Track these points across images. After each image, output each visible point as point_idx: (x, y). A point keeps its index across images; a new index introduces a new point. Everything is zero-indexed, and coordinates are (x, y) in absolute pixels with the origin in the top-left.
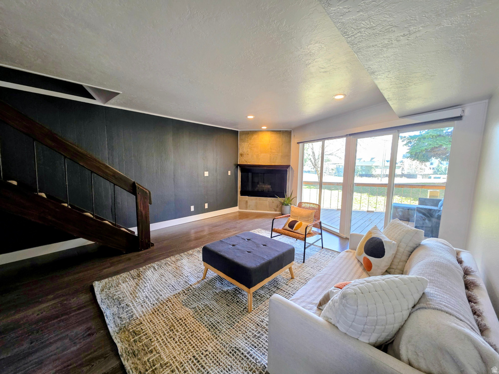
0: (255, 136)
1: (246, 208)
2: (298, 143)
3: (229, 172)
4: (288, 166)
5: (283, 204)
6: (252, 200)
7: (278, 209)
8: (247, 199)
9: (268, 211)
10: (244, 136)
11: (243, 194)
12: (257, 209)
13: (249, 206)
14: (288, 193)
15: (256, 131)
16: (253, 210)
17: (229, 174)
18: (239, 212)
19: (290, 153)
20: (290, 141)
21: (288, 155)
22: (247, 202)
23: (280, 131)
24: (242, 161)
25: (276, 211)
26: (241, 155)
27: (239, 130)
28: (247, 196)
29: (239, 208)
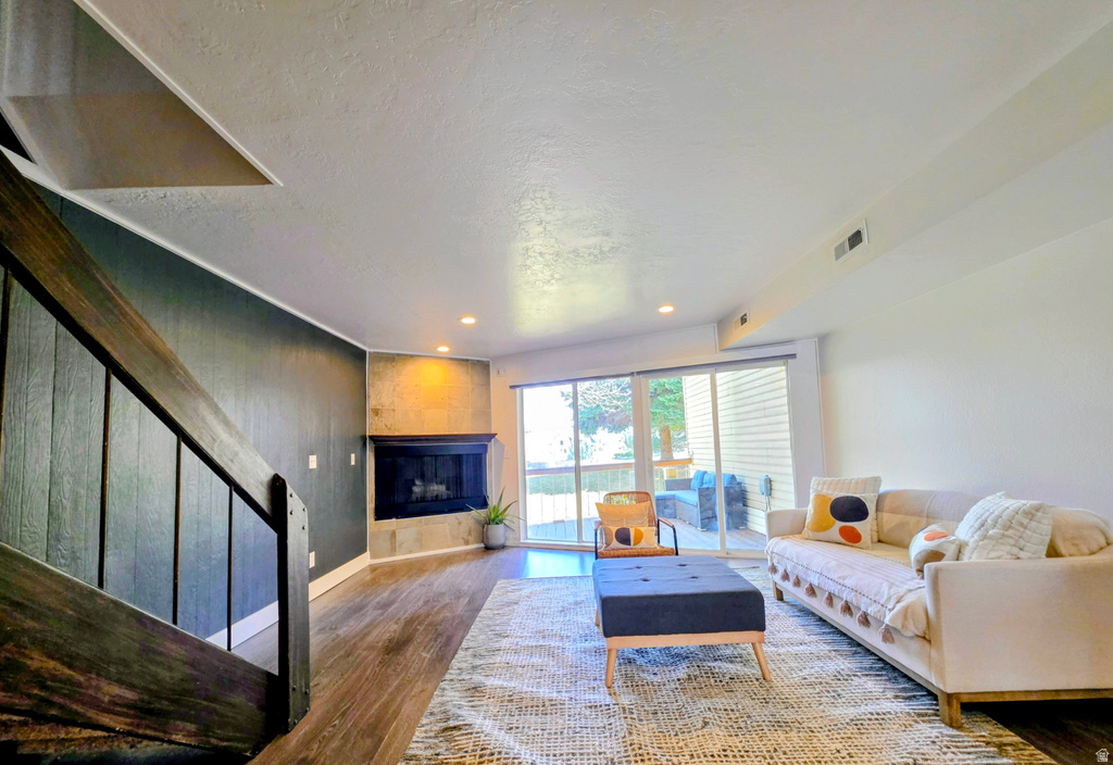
0: (410, 368)
1: (393, 551)
2: (511, 387)
3: (353, 456)
4: (491, 436)
5: (489, 522)
6: (408, 527)
7: (471, 539)
8: (395, 528)
9: (448, 547)
10: (381, 364)
11: (381, 513)
12: (422, 548)
13: (400, 545)
14: (492, 501)
15: (412, 356)
16: (411, 552)
17: (353, 463)
18: (373, 568)
19: (490, 408)
20: (487, 384)
21: (485, 413)
22: (394, 534)
23: (467, 360)
24: (376, 427)
25: (467, 543)
26: (376, 412)
27: (368, 350)
28: (394, 520)
29: (373, 557)
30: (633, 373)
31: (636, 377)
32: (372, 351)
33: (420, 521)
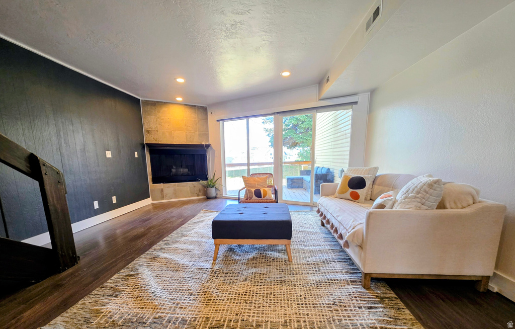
0: (165, 109)
1: (163, 198)
2: (217, 121)
3: (136, 153)
4: (208, 146)
5: (209, 186)
6: (169, 188)
7: (201, 194)
8: (162, 187)
9: (189, 197)
10: (149, 107)
11: (155, 181)
12: (176, 197)
13: (166, 195)
14: (210, 176)
15: (165, 103)
16: (171, 199)
17: (136, 156)
18: (153, 204)
19: (208, 131)
20: (206, 119)
21: (206, 134)
22: (162, 190)
23: (195, 106)
24: (148, 139)
25: (198, 195)
26: (148, 132)
27: (141, 99)
28: (162, 184)
29: (153, 200)
30: (275, 113)
31: (277, 115)
32: (143, 99)
33: (175, 185)
